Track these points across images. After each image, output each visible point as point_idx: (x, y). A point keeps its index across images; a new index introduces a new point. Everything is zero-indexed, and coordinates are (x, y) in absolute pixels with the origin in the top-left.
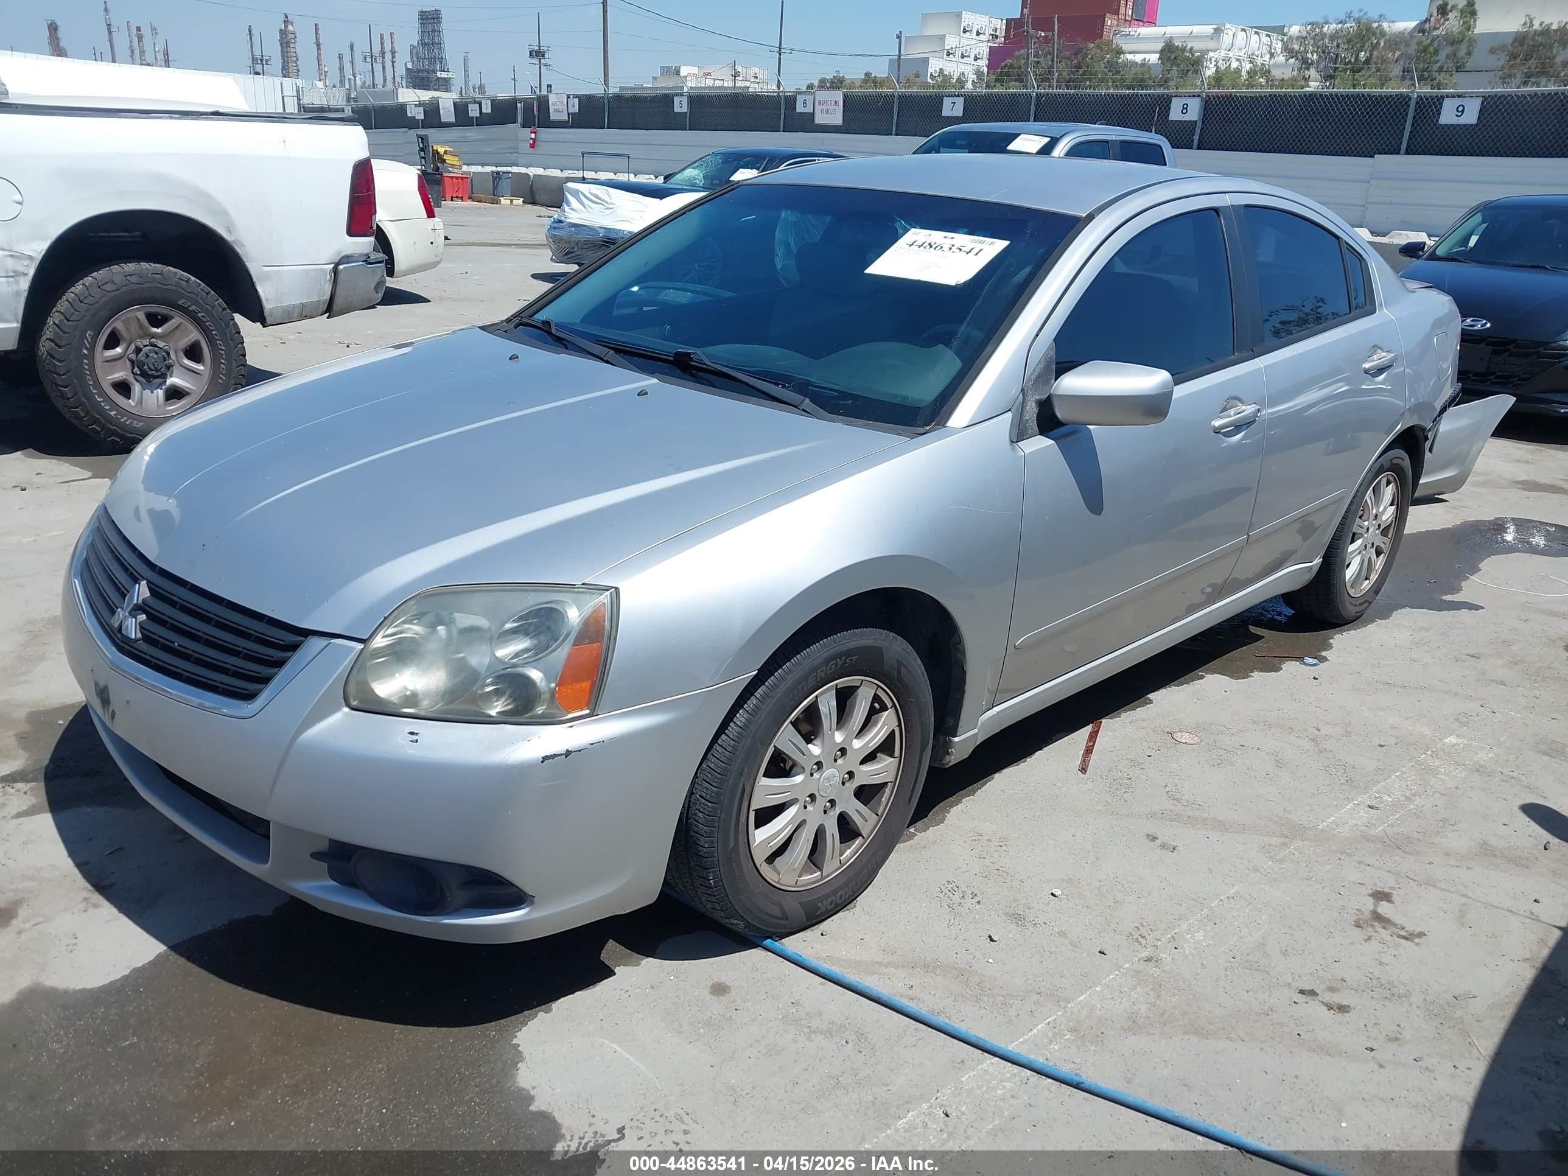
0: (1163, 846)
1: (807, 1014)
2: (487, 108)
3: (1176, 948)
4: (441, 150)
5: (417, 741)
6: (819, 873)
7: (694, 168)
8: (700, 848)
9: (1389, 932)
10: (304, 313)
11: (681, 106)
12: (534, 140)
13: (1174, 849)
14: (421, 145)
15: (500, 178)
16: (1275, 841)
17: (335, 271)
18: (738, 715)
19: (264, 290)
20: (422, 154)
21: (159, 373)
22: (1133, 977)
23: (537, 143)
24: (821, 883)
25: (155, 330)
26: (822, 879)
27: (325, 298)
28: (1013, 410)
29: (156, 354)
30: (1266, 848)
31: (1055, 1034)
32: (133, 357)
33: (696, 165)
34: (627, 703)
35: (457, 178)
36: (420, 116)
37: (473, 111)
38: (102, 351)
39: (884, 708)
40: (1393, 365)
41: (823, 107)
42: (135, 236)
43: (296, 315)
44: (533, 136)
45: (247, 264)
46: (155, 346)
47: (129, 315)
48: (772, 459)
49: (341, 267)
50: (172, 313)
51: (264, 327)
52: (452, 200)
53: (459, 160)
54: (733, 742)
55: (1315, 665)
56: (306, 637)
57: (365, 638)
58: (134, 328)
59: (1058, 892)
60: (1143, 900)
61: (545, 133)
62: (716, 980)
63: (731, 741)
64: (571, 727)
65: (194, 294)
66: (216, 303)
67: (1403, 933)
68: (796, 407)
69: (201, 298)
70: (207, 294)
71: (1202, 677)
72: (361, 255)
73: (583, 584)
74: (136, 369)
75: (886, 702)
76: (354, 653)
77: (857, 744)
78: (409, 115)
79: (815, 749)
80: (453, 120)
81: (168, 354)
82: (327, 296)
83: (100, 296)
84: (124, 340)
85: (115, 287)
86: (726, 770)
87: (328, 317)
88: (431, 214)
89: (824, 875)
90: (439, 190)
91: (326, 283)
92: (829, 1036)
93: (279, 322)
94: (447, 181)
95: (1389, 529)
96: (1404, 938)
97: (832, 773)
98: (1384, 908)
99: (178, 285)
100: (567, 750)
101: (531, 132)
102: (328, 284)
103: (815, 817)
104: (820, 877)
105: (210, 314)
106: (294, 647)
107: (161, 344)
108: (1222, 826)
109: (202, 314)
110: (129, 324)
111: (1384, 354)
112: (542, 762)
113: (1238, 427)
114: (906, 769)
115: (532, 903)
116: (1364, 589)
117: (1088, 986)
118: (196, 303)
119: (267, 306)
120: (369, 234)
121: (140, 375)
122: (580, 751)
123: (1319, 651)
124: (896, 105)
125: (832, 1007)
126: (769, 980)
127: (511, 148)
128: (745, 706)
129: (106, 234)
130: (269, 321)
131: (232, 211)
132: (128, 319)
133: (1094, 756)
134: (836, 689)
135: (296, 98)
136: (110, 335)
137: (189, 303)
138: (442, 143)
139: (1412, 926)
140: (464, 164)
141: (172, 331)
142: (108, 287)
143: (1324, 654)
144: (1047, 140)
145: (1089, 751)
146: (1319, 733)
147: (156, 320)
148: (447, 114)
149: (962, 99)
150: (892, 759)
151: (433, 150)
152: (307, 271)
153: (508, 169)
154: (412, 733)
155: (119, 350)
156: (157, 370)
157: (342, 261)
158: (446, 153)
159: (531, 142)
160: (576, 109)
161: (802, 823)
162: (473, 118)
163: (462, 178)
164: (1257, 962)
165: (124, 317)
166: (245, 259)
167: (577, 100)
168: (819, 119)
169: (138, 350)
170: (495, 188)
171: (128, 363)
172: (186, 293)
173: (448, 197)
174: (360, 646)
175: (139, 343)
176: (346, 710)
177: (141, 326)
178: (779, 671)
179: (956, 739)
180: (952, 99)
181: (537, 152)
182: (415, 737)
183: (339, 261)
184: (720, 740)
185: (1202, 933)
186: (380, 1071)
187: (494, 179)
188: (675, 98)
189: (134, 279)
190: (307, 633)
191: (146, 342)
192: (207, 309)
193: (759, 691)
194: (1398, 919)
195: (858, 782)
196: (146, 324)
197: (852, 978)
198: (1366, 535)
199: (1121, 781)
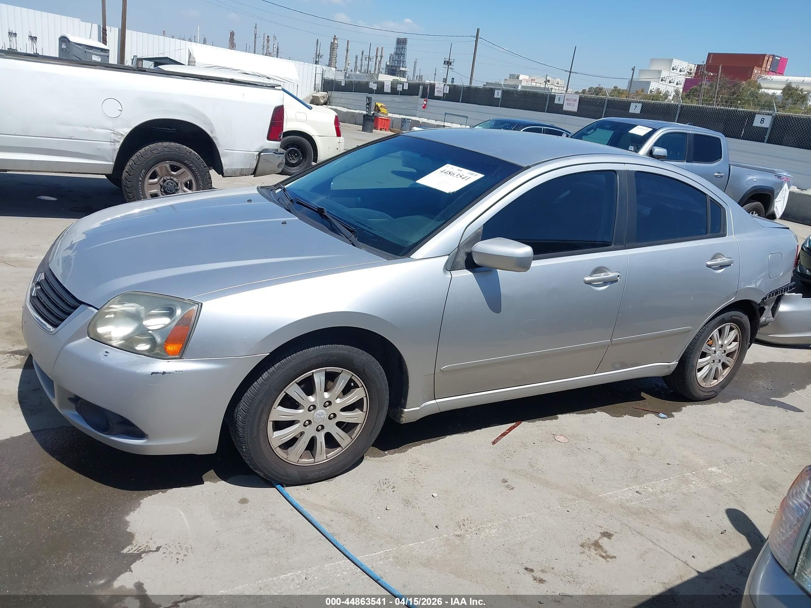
0: (507, 486)
1: (275, 521)
2: (406, 87)
3: (476, 534)
4: (379, 105)
5: (107, 355)
6: (313, 460)
7: (480, 126)
8: (239, 433)
9: (596, 552)
10: (242, 173)
11: (498, 94)
12: (425, 105)
13: (512, 489)
14: (368, 102)
15: (405, 122)
16: (570, 497)
17: (259, 155)
18: (264, 374)
19: (224, 161)
20: (368, 106)
21: (172, 192)
22: (444, 541)
23: (427, 106)
24: (313, 464)
25: (173, 173)
26: (315, 462)
27: (253, 167)
28: (450, 255)
29: (172, 183)
30: (562, 499)
31: (386, 557)
32: (162, 184)
33: (481, 125)
34: (198, 356)
35: (385, 119)
36: (375, 88)
37: (399, 88)
38: (148, 180)
39: (356, 386)
40: (730, 265)
41: (568, 102)
42: (174, 131)
43: (238, 173)
44: (425, 103)
45: (218, 148)
46: (173, 180)
47: (162, 165)
48: (313, 259)
49: (262, 154)
50: (182, 166)
51: (223, 177)
52: (381, 130)
53: (387, 111)
54: (259, 386)
55: (664, 418)
56: (81, 304)
57: (99, 308)
58: (164, 171)
59: (435, 495)
60: (477, 508)
61: (431, 102)
62: (245, 497)
63: (258, 385)
64: (168, 362)
65: (193, 159)
66: (202, 164)
67: (604, 554)
68: (348, 238)
69: (195, 161)
70: (198, 159)
71: (595, 412)
72: (273, 150)
73: (188, 299)
74: (162, 189)
75: (358, 383)
76: (93, 314)
77: (338, 401)
78: (370, 87)
79: (312, 399)
80: (390, 91)
81: (177, 184)
82: (254, 167)
83: (150, 155)
84: (159, 176)
85: (158, 152)
86: (253, 398)
87: (254, 176)
88: (339, 135)
89: (316, 461)
90: (373, 125)
91: (254, 160)
92: (277, 532)
93: (230, 176)
94: (380, 121)
95: (734, 354)
96: (603, 557)
97: (321, 414)
98: (604, 542)
99: (185, 154)
100: (164, 372)
101: (425, 101)
102: (255, 161)
103: (310, 432)
104: (313, 462)
105: (198, 169)
106: (75, 308)
107: (175, 179)
108: (547, 484)
109: (195, 168)
110: (162, 169)
111: (725, 258)
112: (151, 375)
113: (605, 282)
114: (369, 419)
115: (147, 438)
116: (713, 384)
117: (419, 540)
118: (193, 163)
119: (225, 168)
120: (278, 140)
121: (164, 192)
122: (170, 373)
123: (672, 412)
124: (606, 104)
125: (289, 521)
126: (268, 503)
127: (414, 107)
128: (269, 370)
129: (160, 128)
130: (225, 175)
131: (214, 124)
132: (162, 166)
133: (504, 438)
134: (326, 372)
135: (321, 75)
136: (154, 171)
137: (189, 163)
138: (380, 102)
139: (611, 552)
140: (389, 113)
141: (180, 174)
142: (155, 152)
143: (673, 413)
144: (651, 129)
145: (504, 435)
146: (638, 451)
147: (174, 168)
148: (387, 89)
149: (641, 105)
150: (362, 412)
151: (376, 105)
152: (245, 154)
153: (409, 117)
154: (106, 352)
155: (156, 180)
156: (171, 191)
157: (263, 151)
158: (381, 106)
159: (424, 105)
160: (448, 92)
161: (302, 434)
162: (399, 91)
163: (387, 120)
164: (514, 550)
165: (160, 166)
166: (217, 146)
167: (449, 87)
168: (565, 108)
169: (164, 181)
170: (402, 126)
171: (159, 186)
172: (188, 158)
173: (379, 128)
174: (96, 311)
175: (165, 178)
176: (88, 338)
177: (167, 170)
178: (289, 357)
179: (406, 410)
180: (635, 104)
181: (426, 111)
182: (106, 354)
183: (262, 151)
184: (254, 384)
185: (496, 530)
186: (78, 500)
187: (402, 122)
188: (496, 91)
189: (166, 149)
190: (81, 303)
191: (169, 178)
192: (197, 166)
193: (277, 364)
194: (606, 547)
195: (338, 419)
196: (170, 170)
197: (305, 510)
198: (713, 355)
199: (509, 452)
